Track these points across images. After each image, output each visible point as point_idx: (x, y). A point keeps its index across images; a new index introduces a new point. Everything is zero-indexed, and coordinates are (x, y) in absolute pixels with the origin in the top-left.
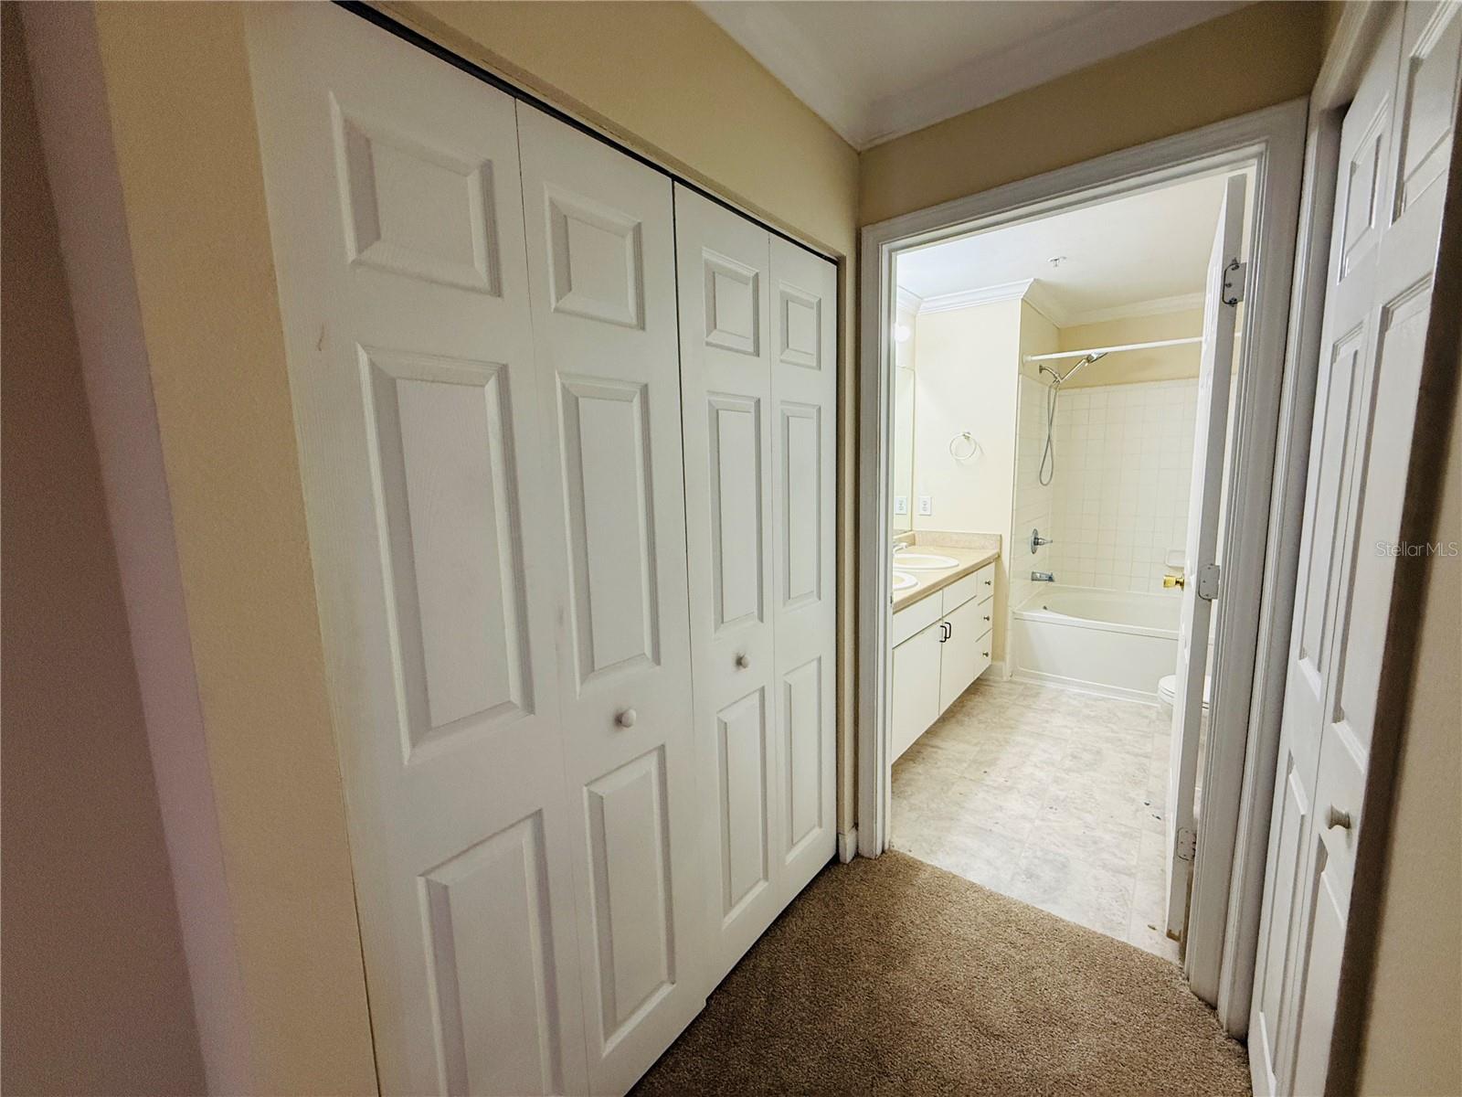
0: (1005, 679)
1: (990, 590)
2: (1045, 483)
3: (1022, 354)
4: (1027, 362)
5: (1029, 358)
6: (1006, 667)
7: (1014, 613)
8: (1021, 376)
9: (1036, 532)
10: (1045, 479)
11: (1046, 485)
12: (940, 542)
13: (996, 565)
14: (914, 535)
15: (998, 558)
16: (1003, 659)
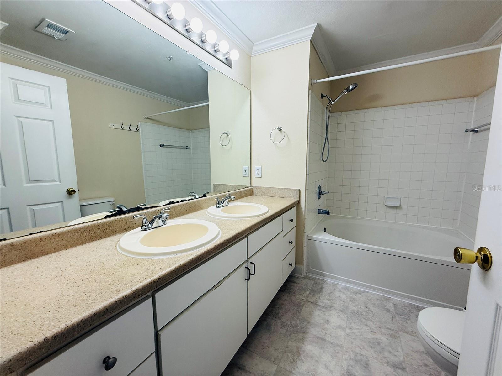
0: (303, 276)
1: (294, 224)
2: (324, 160)
3: (311, 78)
4: (314, 84)
5: (315, 81)
6: (304, 269)
7: (308, 236)
8: (310, 91)
9: (320, 187)
10: (325, 158)
11: (325, 161)
12: (267, 193)
13: (297, 208)
14: (252, 189)
15: (298, 203)
16: (302, 264)
